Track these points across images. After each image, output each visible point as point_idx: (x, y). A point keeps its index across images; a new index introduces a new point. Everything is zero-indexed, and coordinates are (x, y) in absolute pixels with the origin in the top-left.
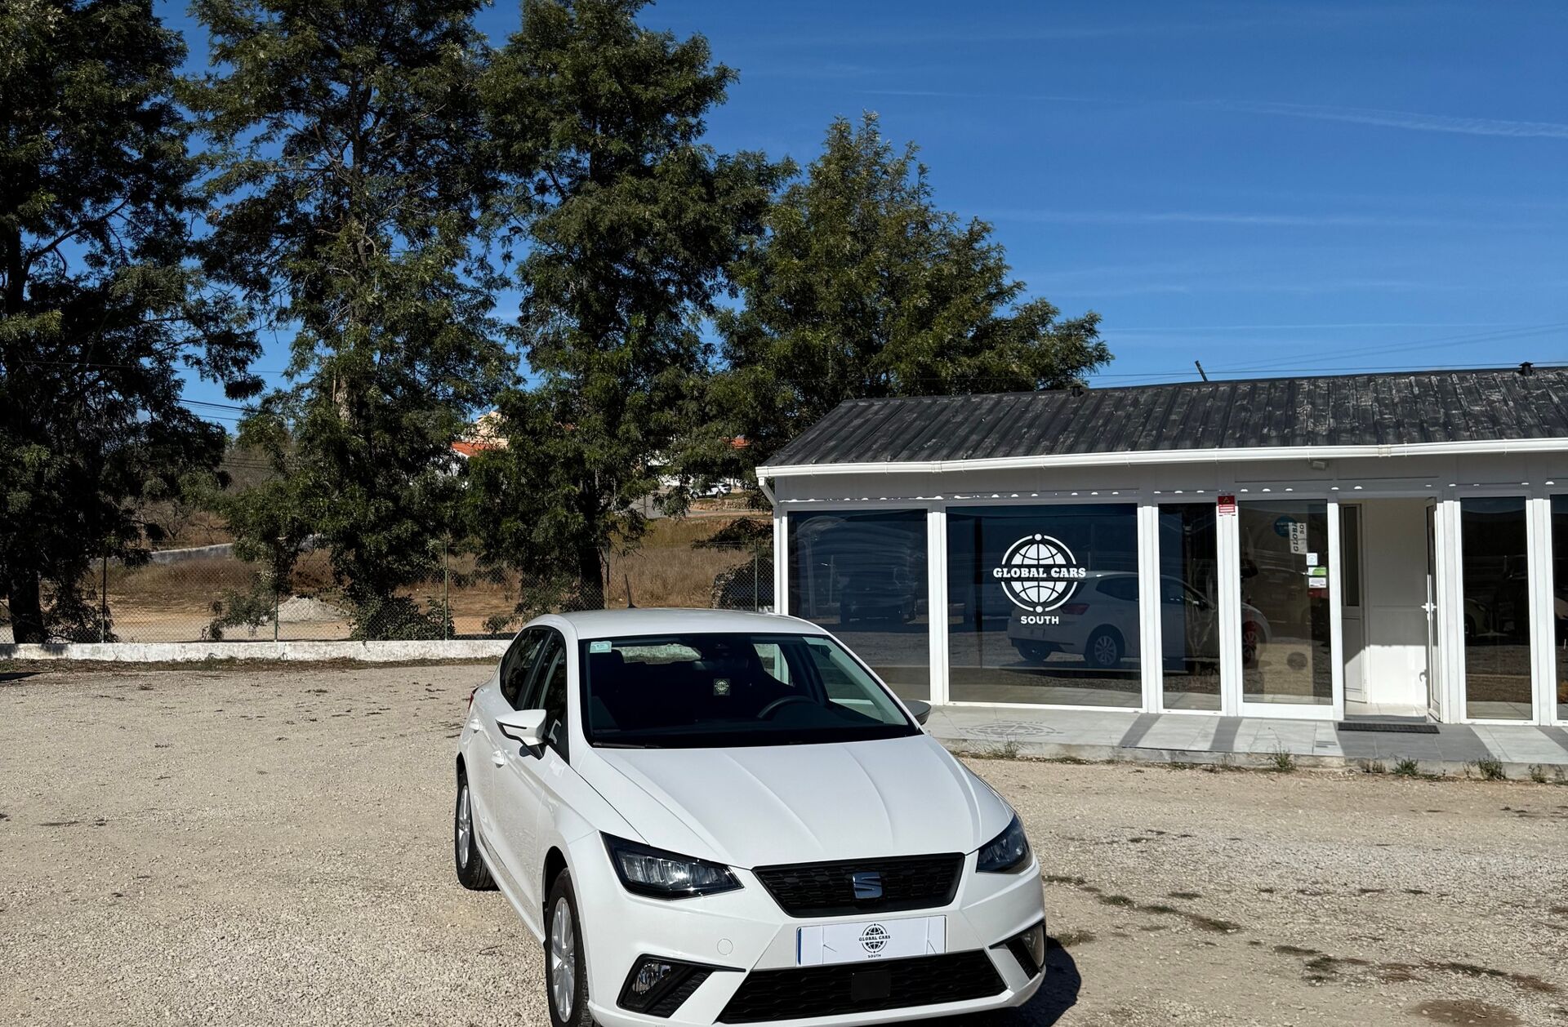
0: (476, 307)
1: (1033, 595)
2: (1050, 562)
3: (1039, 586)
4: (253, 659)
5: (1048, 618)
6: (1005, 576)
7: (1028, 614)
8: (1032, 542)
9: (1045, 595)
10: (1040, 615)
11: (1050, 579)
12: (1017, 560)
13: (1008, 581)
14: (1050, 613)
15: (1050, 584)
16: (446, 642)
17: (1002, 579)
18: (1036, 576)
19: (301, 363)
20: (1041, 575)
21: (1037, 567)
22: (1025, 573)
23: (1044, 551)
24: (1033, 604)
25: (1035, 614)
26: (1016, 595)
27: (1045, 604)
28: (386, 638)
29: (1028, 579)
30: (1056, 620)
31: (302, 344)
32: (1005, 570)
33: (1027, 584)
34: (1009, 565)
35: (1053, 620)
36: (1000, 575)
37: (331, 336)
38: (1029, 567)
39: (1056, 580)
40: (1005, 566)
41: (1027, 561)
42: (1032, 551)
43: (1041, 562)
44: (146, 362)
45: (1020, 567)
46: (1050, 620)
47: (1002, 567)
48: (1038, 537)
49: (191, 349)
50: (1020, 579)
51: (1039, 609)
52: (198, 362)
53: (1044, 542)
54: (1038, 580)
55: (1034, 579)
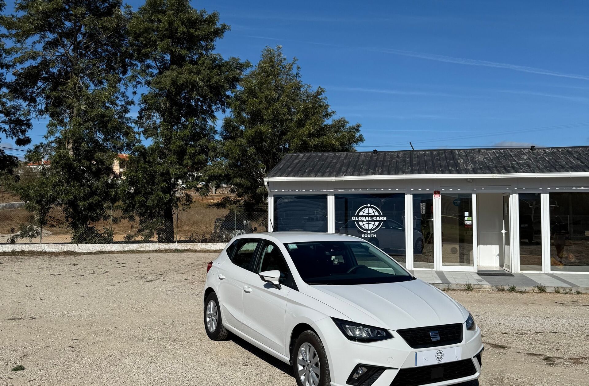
1: (366, 227)
2: (373, 214)
3: (369, 223)
6: (356, 219)
7: (365, 233)
8: (366, 207)
9: (371, 227)
10: (369, 234)
11: (373, 221)
12: (361, 214)
13: (357, 221)
14: (373, 233)
15: (373, 223)
17: (355, 221)
18: (368, 219)
20: (370, 219)
21: (368, 216)
22: (364, 218)
23: (371, 211)
24: (367, 230)
25: (367, 234)
26: (360, 227)
27: (371, 230)
29: (365, 221)
32: (356, 217)
33: (364, 223)
34: (358, 216)
35: (374, 236)
36: (354, 219)
38: (365, 216)
39: (375, 221)
40: (356, 216)
41: (364, 214)
42: (366, 211)
43: (370, 215)
45: (362, 216)
47: (355, 216)
48: (369, 205)
50: (363, 221)
51: (369, 232)
53: (371, 207)
54: (369, 221)
55: (367, 221)
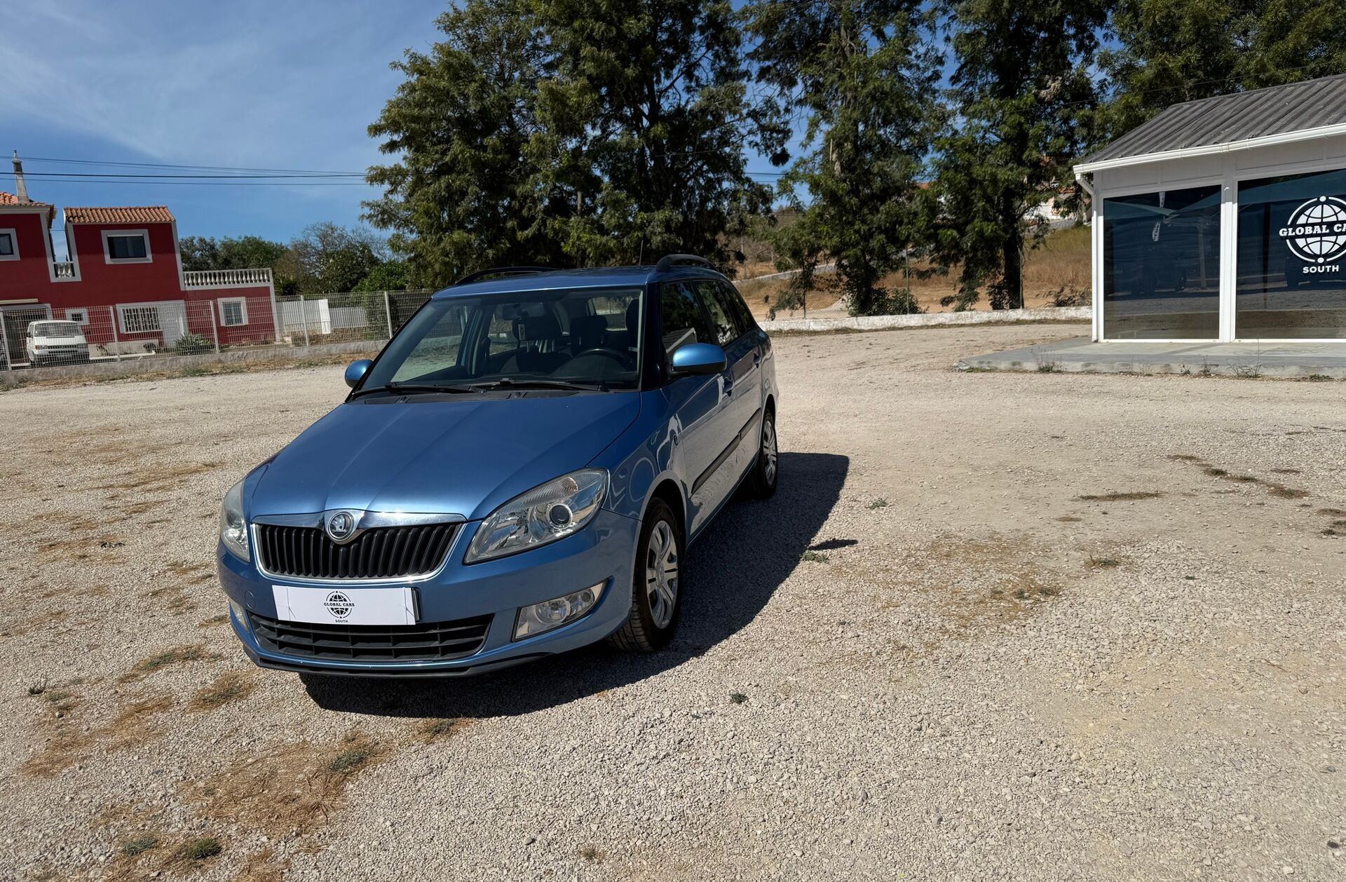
0: (929, 79)
1: (1315, 248)
2: (1334, 219)
3: (1321, 241)
4: (792, 330)
5: (1328, 267)
6: (1290, 234)
7: (1309, 265)
8: (1318, 203)
9: (1327, 248)
10: (1321, 265)
11: (1332, 233)
12: (1302, 220)
13: (1293, 239)
14: (1331, 263)
15: (1333, 238)
16: (908, 315)
17: (1287, 237)
18: (1319, 232)
19: (810, 137)
20: (1324, 231)
21: (1320, 224)
22: (1309, 230)
23: (1328, 210)
24: (1316, 256)
25: (1316, 264)
26: (1300, 250)
27: (1326, 256)
28: (870, 315)
29: (1311, 236)
30: (1336, 268)
31: (814, 124)
32: (1290, 230)
33: (1310, 240)
34: (1294, 225)
35: (1334, 268)
36: (1285, 234)
37: (827, 118)
38: (1313, 225)
39: (1337, 234)
40: (1290, 226)
41: (1311, 221)
42: (1317, 212)
43: (1325, 220)
44: (727, 150)
45: (1304, 226)
46: (1331, 269)
47: (1287, 227)
48: (1323, 199)
49: (751, 138)
50: (1304, 236)
51: (1321, 260)
52: (757, 144)
53: (1328, 202)
54: (1321, 235)
55: (1317, 235)
